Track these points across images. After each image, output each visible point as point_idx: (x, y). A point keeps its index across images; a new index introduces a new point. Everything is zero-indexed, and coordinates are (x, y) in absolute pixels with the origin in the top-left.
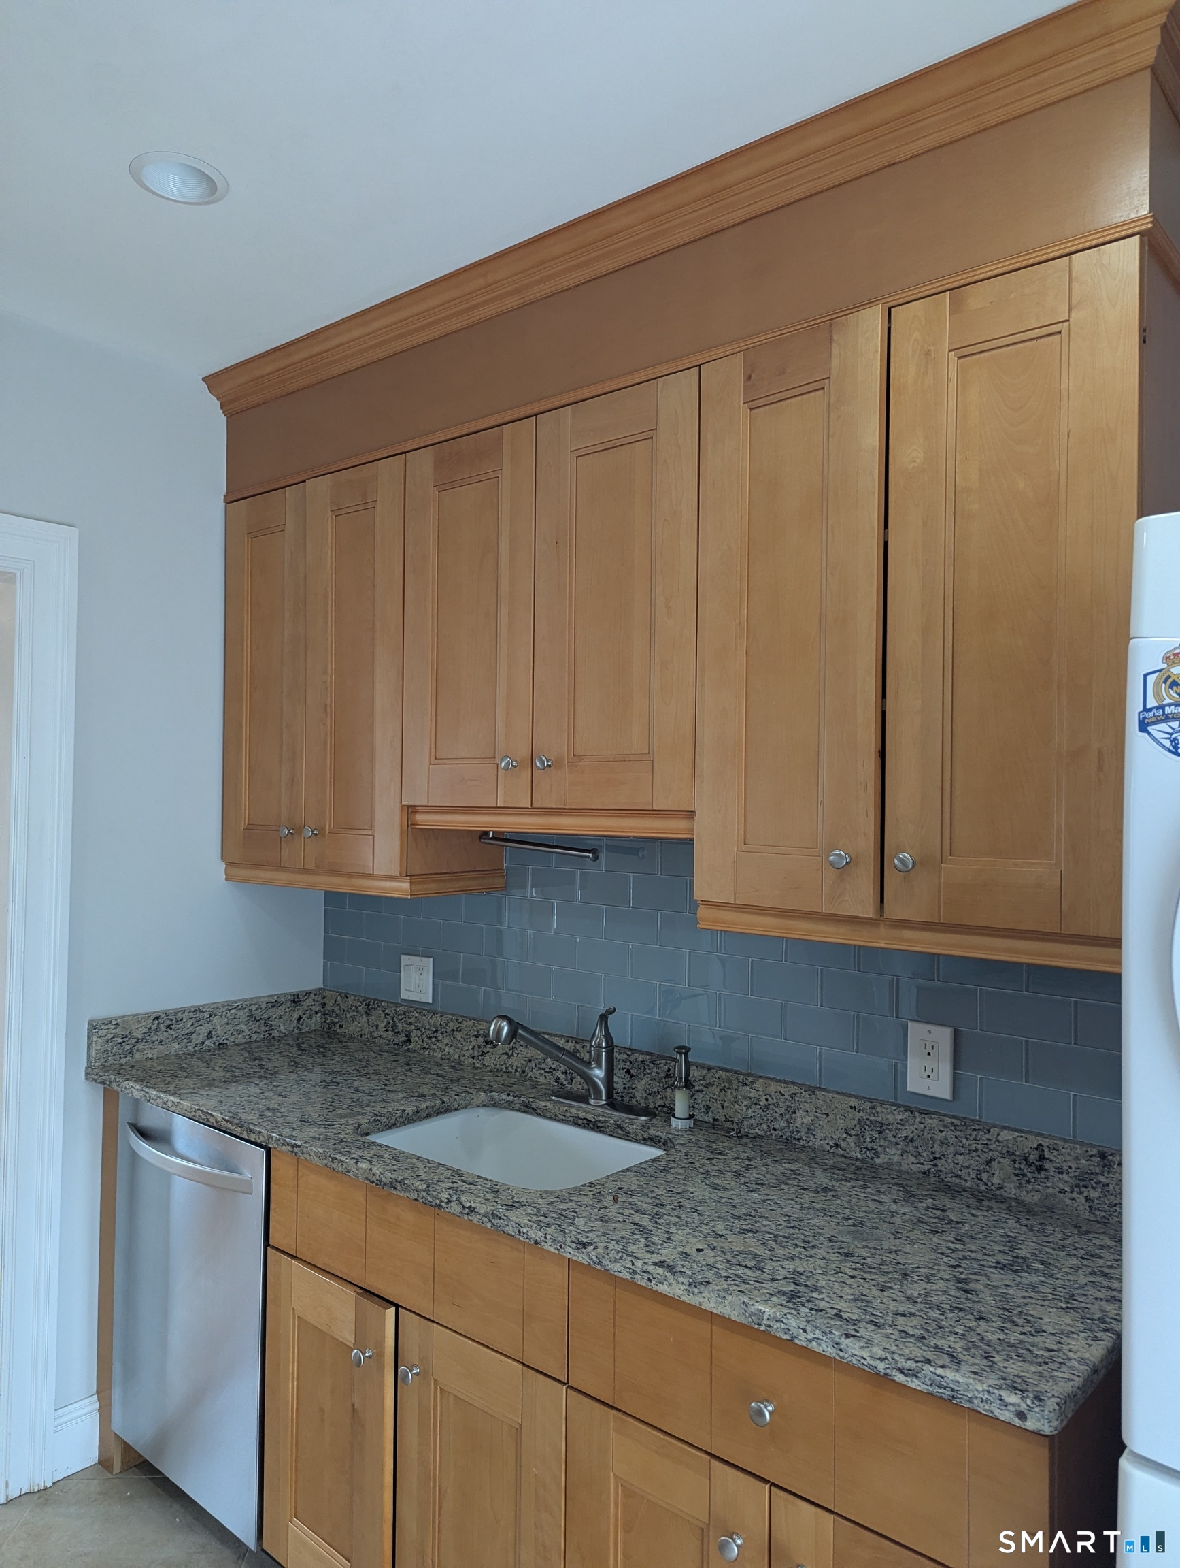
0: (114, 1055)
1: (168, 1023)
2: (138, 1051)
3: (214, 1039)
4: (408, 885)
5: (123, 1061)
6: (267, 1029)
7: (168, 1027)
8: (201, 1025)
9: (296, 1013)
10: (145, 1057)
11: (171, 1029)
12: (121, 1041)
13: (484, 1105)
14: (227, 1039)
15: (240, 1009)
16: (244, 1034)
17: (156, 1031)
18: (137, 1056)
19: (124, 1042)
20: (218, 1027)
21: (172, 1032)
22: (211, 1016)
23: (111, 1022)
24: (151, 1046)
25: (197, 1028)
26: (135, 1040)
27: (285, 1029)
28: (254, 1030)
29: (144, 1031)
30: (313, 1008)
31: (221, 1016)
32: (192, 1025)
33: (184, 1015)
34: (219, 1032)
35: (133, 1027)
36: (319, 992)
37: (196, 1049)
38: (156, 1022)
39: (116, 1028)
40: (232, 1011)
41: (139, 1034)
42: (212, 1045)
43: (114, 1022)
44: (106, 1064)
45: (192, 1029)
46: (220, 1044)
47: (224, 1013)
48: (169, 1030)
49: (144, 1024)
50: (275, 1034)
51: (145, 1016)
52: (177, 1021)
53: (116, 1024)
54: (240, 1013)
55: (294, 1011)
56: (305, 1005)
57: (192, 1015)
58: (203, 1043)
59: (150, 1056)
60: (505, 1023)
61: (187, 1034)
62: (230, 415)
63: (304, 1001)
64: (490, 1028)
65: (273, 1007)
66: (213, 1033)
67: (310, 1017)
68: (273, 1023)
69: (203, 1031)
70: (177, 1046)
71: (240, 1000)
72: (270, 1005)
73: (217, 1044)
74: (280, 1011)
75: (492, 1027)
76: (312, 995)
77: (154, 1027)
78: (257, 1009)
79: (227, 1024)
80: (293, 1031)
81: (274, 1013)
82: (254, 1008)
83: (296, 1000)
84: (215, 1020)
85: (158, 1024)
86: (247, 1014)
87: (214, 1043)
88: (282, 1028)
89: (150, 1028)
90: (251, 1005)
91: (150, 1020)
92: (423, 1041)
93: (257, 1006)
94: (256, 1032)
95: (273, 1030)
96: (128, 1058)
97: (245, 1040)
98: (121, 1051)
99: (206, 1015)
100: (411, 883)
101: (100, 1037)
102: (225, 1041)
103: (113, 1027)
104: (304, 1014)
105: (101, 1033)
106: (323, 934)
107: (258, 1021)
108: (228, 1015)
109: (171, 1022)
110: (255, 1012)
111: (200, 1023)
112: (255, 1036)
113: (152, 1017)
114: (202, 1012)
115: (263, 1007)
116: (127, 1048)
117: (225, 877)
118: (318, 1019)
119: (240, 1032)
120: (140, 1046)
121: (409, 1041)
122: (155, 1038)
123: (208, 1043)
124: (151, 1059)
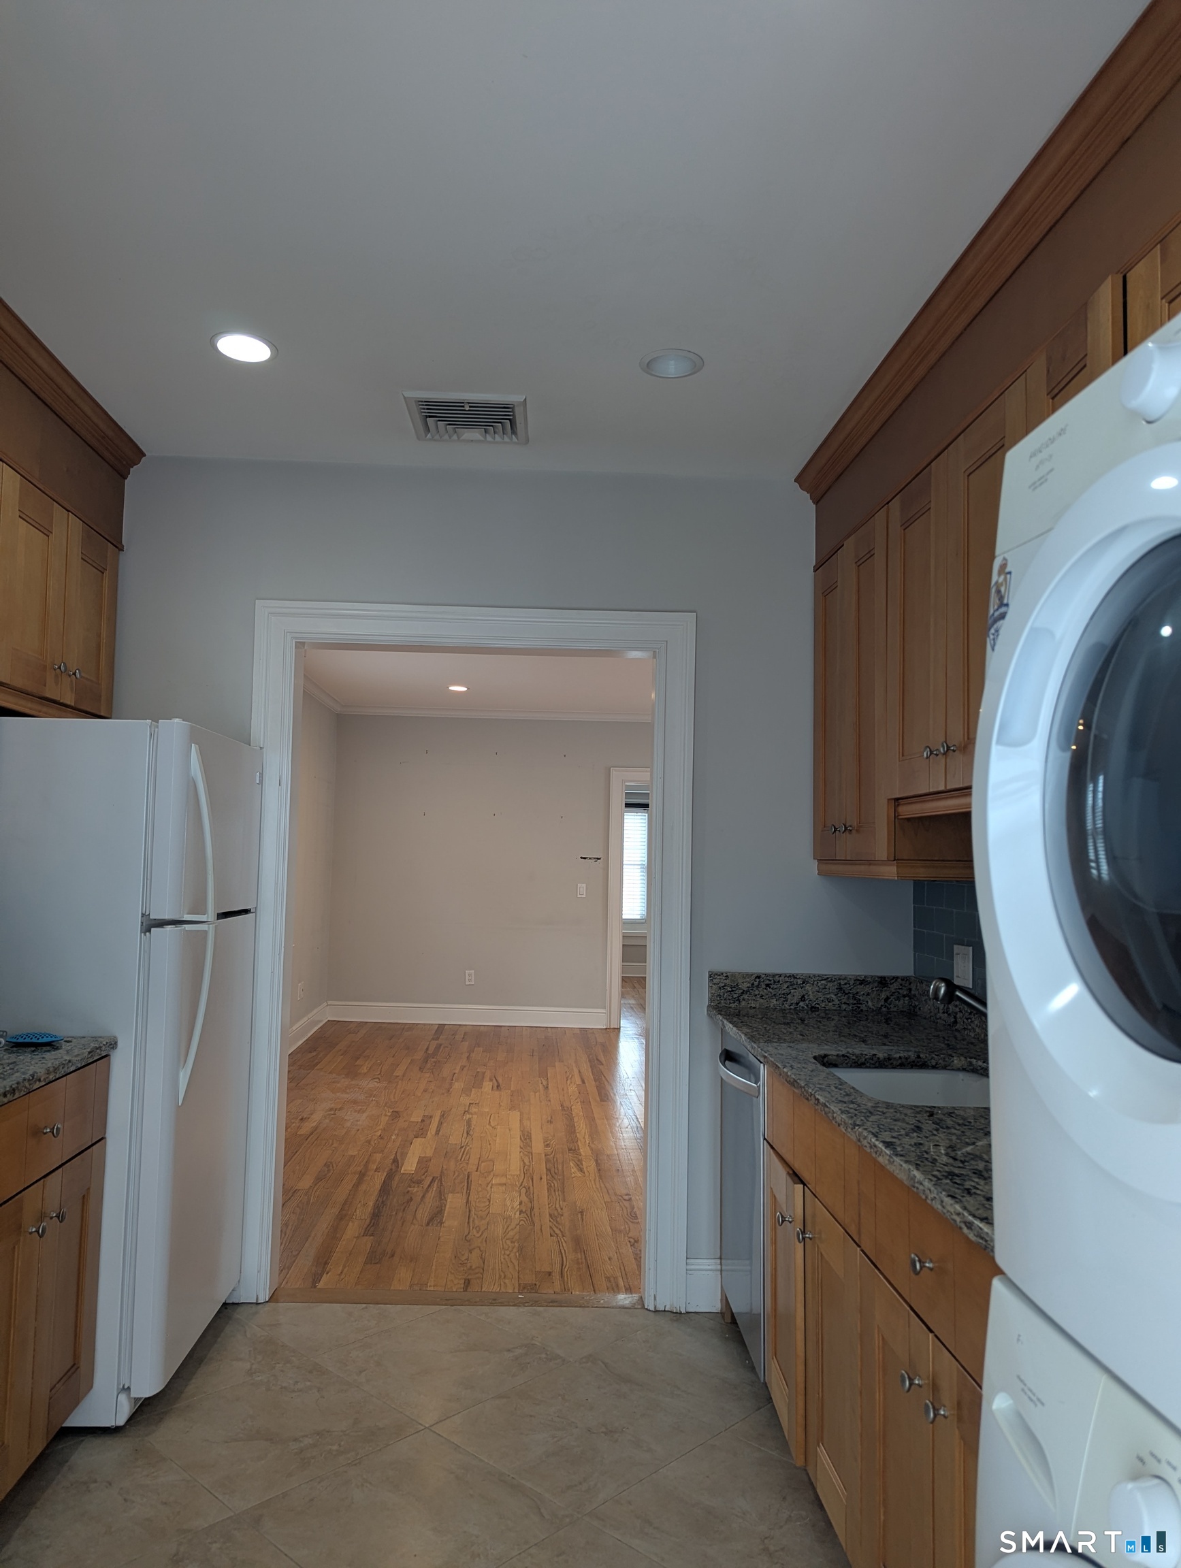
0: (725, 999)
1: (768, 982)
2: (744, 1000)
3: (807, 1002)
4: (895, 868)
5: (733, 1005)
6: (855, 1002)
7: (768, 985)
8: (795, 989)
9: (884, 993)
10: (749, 1006)
11: (770, 988)
12: (730, 990)
13: (964, 1070)
14: (818, 1004)
15: (830, 981)
16: (834, 1003)
17: (758, 987)
18: (743, 1003)
19: (732, 991)
20: (810, 993)
21: (771, 990)
22: (803, 983)
23: (722, 974)
24: (754, 998)
25: (792, 991)
26: (741, 991)
27: (873, 1005)
28: (843, 1001)
29: (748, 985)
30: (900, 991)
31: (813, 984)
32: (788, 987)
33: (781, 978)
34: (811, 997)
35: (740, 981)
36: (906, 979)
37: (792, 1007)
38: (758, 980)
39: (726, 979)
40: (823, 982)
41: (744, 986)
42: (805, 1007)
43: (725, 975)
44: (719, 1005)
45: (787, 990)
46: (812, 1007)
47: (816, 982)
48: (768, 988)
49: (748, 980)
50: (863, 1007)
51: (749, 975)
52: (775, 982)
53: (727, 976)
54: (830, 985)
55: (881, 991)
56: (894, 987)
57: (787, 979)
58: (797, 1004)
59: (753, 1006)
60: (943, 984)
61: (784, 994)
62: (817, 502)
63: (891, 984)
64: (930, 987)
65: (861, 984)
66: (805, 997)
67: (898, 999)
68: (861, 998)
69: (798, 994)
70: (775, 1002)
71: (829, 975)
72: (858, 982)
73: (810, 1006)
74: (867, 989)
75: (932, 987)
76: (899, 980)
77: (756, 983)
78: (845, 984)
79: (818, 992)
80: (881, 1008)
81: (863, 989)
82: (842, 982)
83: (883, 982)
84: (808, 987)
85: (759, 982)
86: (836, 987)
87: (807, 1006)
88: (870, 1004)
89: (753, 984)
90: (840, 979)
91: (753, 977)
92: (964, 1022)
93: (846, 981)
94: (845, 1003)
95: (861, 1004)
96: (736, 1004)
97: (834, 1008)
98: (730, 998)
99: (800, 981)
100: (897, 866)
101: (715, 984)
102: (817, 1006)
103: (724, 978)
104: (892, 995)
105: (715, 981)
106: (913, 929)
107: (846, 994)
108: (819, 984)
109: (770, 982)
110: (842, 986)
111: (794, 987)
112: (844, 1006)
113: (754, 976)
114: (796, 978)
115: (852, 983)
116: (735, 996)
117: (817, 872)
118: (906, 1002)
119: (830, 1000)
120: (746, 996)
121: (955, 1022)
122: (757, 993)
123: (801, 1004)
124: (754, 1008)
